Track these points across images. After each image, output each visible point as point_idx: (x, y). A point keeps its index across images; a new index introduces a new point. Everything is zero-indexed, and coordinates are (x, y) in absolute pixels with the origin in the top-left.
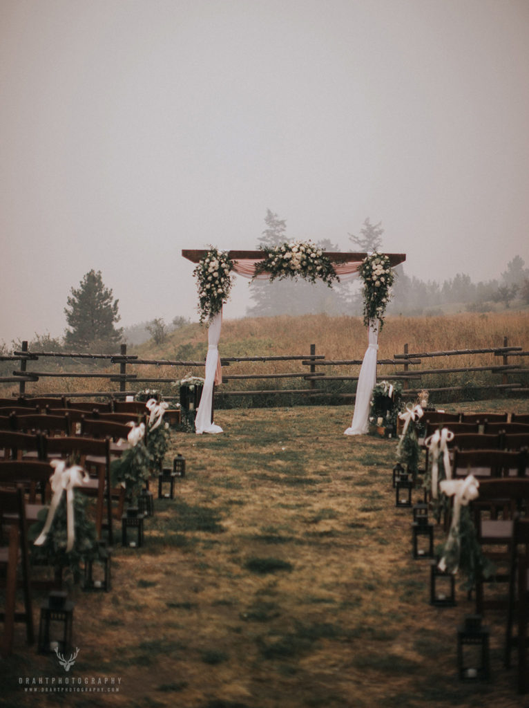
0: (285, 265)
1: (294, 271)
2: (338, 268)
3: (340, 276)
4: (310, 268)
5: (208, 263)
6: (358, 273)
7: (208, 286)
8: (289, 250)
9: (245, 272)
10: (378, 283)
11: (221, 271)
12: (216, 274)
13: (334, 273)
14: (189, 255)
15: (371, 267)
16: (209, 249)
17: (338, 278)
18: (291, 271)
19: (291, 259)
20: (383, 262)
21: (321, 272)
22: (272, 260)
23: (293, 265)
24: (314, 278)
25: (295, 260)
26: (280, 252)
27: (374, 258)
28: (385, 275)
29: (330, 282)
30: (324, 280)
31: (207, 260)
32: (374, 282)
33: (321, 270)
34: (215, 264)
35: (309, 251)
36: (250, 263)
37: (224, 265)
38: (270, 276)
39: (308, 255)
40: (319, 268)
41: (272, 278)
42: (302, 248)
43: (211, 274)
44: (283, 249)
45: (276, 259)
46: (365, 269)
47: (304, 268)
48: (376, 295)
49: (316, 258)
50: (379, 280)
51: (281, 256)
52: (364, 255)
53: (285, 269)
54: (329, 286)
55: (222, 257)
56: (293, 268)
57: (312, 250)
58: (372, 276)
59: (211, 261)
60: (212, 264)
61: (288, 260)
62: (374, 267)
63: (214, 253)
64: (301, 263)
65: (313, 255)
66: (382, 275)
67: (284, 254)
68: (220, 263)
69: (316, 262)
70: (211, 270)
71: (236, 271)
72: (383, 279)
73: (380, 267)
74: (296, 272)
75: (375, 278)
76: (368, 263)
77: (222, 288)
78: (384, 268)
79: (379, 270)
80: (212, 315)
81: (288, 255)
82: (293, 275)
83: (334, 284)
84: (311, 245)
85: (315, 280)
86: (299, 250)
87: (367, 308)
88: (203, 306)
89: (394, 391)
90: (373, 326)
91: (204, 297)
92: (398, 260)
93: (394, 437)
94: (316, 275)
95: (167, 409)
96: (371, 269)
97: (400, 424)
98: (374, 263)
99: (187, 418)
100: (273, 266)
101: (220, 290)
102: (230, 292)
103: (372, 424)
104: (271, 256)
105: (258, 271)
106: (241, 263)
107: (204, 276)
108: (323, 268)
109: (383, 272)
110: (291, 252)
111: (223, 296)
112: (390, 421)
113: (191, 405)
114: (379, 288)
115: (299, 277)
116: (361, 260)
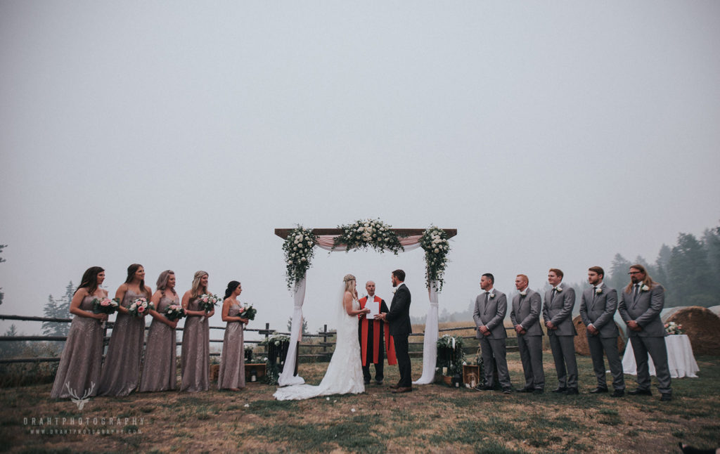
0: (358, 238)
1: (366, 242)
2: (403, 241)
3: (405, 247)
4: (379, 239)
5: (294, 237)
6: (419, 244)
7: (293, 255)
8: (361, 225)
9: (324, 245)
10: (437, 250)
11: (304, 242)
12: (300, 245)
13: (400, 245)
14: (279, 232)
15: (430, 237)
16: (296, 227)
17: (402, 248)
18: (363, 242)
19: (363, 232)
20: (440, 233)
21: (388, 243)
22: (348, 234)
23: (365, 237)
24: (383, 248)
25: (367, 233)
26: (354, 227)
27: (432, 231)
28: (444, 244)
29: (396, 251)
30: (391, 249)
31: (294, 234)
32: (434, 249)
33: (389, 241)
34: (300, 237)
35: (378, 226)
36: (329, 238)
37: (307, 238)
38: (346, 248)
39: (377, 229)
40: (386, 239)
41: (348, 250)
42: (372, 224)
43: (296, 245)
44: (357, 225)
45: (351, 233)
46: (425, 240)
47: (374, 240)
48: (436, 261)
49: (383, 232)
50: (437, 247)
51: (355, 230)
52: (424, 230)
53: (359, 241)
54: (395, 254)
55: (307, 232)
56: (365, 239)
57: (381, 225)
58: (431, 244)
59: (297, 234)
60: (297, 237)
61: (361, 233)
62: (433, 237)
63: (301, 230)
64: (371, 236)
65: (382, 229)
66: (439, 244)
67: (357, 228)
68: (304, 237)
69: (384, 234)
70: (296, 242)
71: (318, 244)
72: (441, 247)
73: (438, 237)
74: (367, 244)
75: (434, 246)
76: (427, 235)
77: (306, 258)
78: (442, 238)
79: (437, 240)
80: (297, 280)
81: (361, 229)
82: (365, 246)
83: (400, 252)
84: (380, 221)
85: (384, 250)
86: (370, 225)
87: (428, 272)
88: (290, 273)
89: (456, 343)
90: (434, 287)
91: (291, 265)
92: (451, 233)
93: (462, 385)
94: (385, 246)
95: (254, 363)
96: (431, 239)
97: (466, 373)
98: (432, 235)
99: (271, 371)
100: (348, 238)
101: (303, 258)
102: (312, 261)
103: (438, 373)
104: (347, 231)
105: (337, 244)
106: (323, 238)
107: (290, 248)
108: (390, 239)
109: (440, 241)
110: (363, 226)
111: (306, 263)
112: (455, 370)
113: (278, 359)
114: (437, 254)
115: (370, 248)
116: (421, 234)
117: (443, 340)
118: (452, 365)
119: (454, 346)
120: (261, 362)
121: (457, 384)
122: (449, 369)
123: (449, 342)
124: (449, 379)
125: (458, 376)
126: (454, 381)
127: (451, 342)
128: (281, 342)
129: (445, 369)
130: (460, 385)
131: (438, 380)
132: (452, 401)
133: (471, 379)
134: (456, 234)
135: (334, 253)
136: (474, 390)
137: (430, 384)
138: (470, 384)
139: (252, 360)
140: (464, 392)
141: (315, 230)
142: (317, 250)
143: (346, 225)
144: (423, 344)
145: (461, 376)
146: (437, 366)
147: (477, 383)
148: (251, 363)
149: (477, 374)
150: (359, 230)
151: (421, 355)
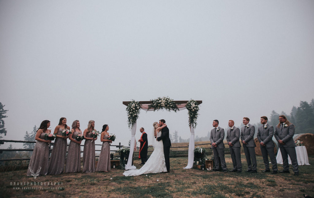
0: (159, 105)
1: (162, 107)
2: (178, 106)
3: (179, 109)
4: (168, 106)
5: (131, 105)
6: (186, 107)
7: (131, 113)
8: (160, 99)
9: (144, 108)
11: (136, 107)
12: (134, 109)
13: (177, 108)
14: (125, 103)
15: (191, 104)
16: (132, 101)
17: (178, 109)
18: (161, 107)
19: (161, 102)
20: (195, 103)
21: (172, 107)
22: (155, 103)
23: (162, 105)
24: (170, 109)
25: (163, 103)
26: (157, 100)
27: (191, 102)
28: (196, 107)
29: (175, 111)
30: (174, 110)
31: (131, 104)
32: (192, 109)
33: (172, 106)
34: (134, 105)
35: (168, 100)
36: (146, 105)
37: (137, 105)
38: (154, 109)
39: (167, 101)
40: (171, 106)
41: (155, 110)
42: (165, 99)
43: (132, 108)
44: (158, 99)
45: (156, 103)
46: (188, 106)
47: (166, 106)
48: (193, 115)
49: (170, 102)
50: (194, 109)
51: (157, 102)
52: (188, 101)
53: (159, 106)
54: (175, 112)
55: (137, 103)
56: (162, 106)
57: (169, 99)
58: (191, 107)
59: (132, 104)
60: (132, 105)
61: (160, 103)
62: (192, 104)
63: (134, 102)
64: (165, 104)
65: (169, 101)
66: (194, 107)
67: (158, 101)
68: (136, 105)
69: (170, 103)
70: (132, 107)
71: (142, 108)
72: (195, 108)
73: (194, 104)
74: (163, 108)
75: (192, 108)
76: (189, 103)
77: (136, 114)
78: (195, 105)
79: (193, 105)
80: (133, 124)
81: (160, 101)
82: (162, 108)
83: (177, 111)
84: (168, 98)
85: (170, 110)
86: (164, 99)
87: (190, 119)
88: (129, 121)
89: (203, 150)
90: (193, 126)
91: (130, 117)
92: (199, 102)
93: (205, 169)
94: (171, 108)
95: (114, 160)
96: (191, 105)
97: (207, 164)
98: (191, 103)
99: (122, 164)
100: (155, 105)
101: (135, 114)
102: (139, 115)
103: (195, 164)
104: (154, 102)
105: (149, 108)
106: (144, 105)
107: (130, 110)
108: (173, 105)
109: (195, 106)
110: (161, 100)
111: (136, 116)
112: (202, 162)
113: (125, 158)
114: (194, 112)
115: (164, 109)
116: (187, 103)
117: (197, 149)
118: (201, 160)
119: (201, 152)
120: (117, 160)
121: (203, 169)
122: (199, 162)
123: (199, 150)
124: (199, 167)
125: (203, 165)
126: (202, 167)
127: (200, 150)
128: (126, 151)
129: (198, 162)
130: (204, 169)
131: (195, 167)
132: (201, 176)
133: (209, 166)
134: (202, 103)
135: (148, 112)
136: (210, 171)
137: (191, 169)
138: (209, 169)
139: (114, 159)
140: (206, 172)
141: (140, 102)
142: (141, 111)
143: (154, 100)
144: (188, 151)
145: (205, 165)
146: (194, 161)
147: (212, 168)
148: (113, 160)
149: (212, 164)
150: (159, 102)
151: (187, 156)
